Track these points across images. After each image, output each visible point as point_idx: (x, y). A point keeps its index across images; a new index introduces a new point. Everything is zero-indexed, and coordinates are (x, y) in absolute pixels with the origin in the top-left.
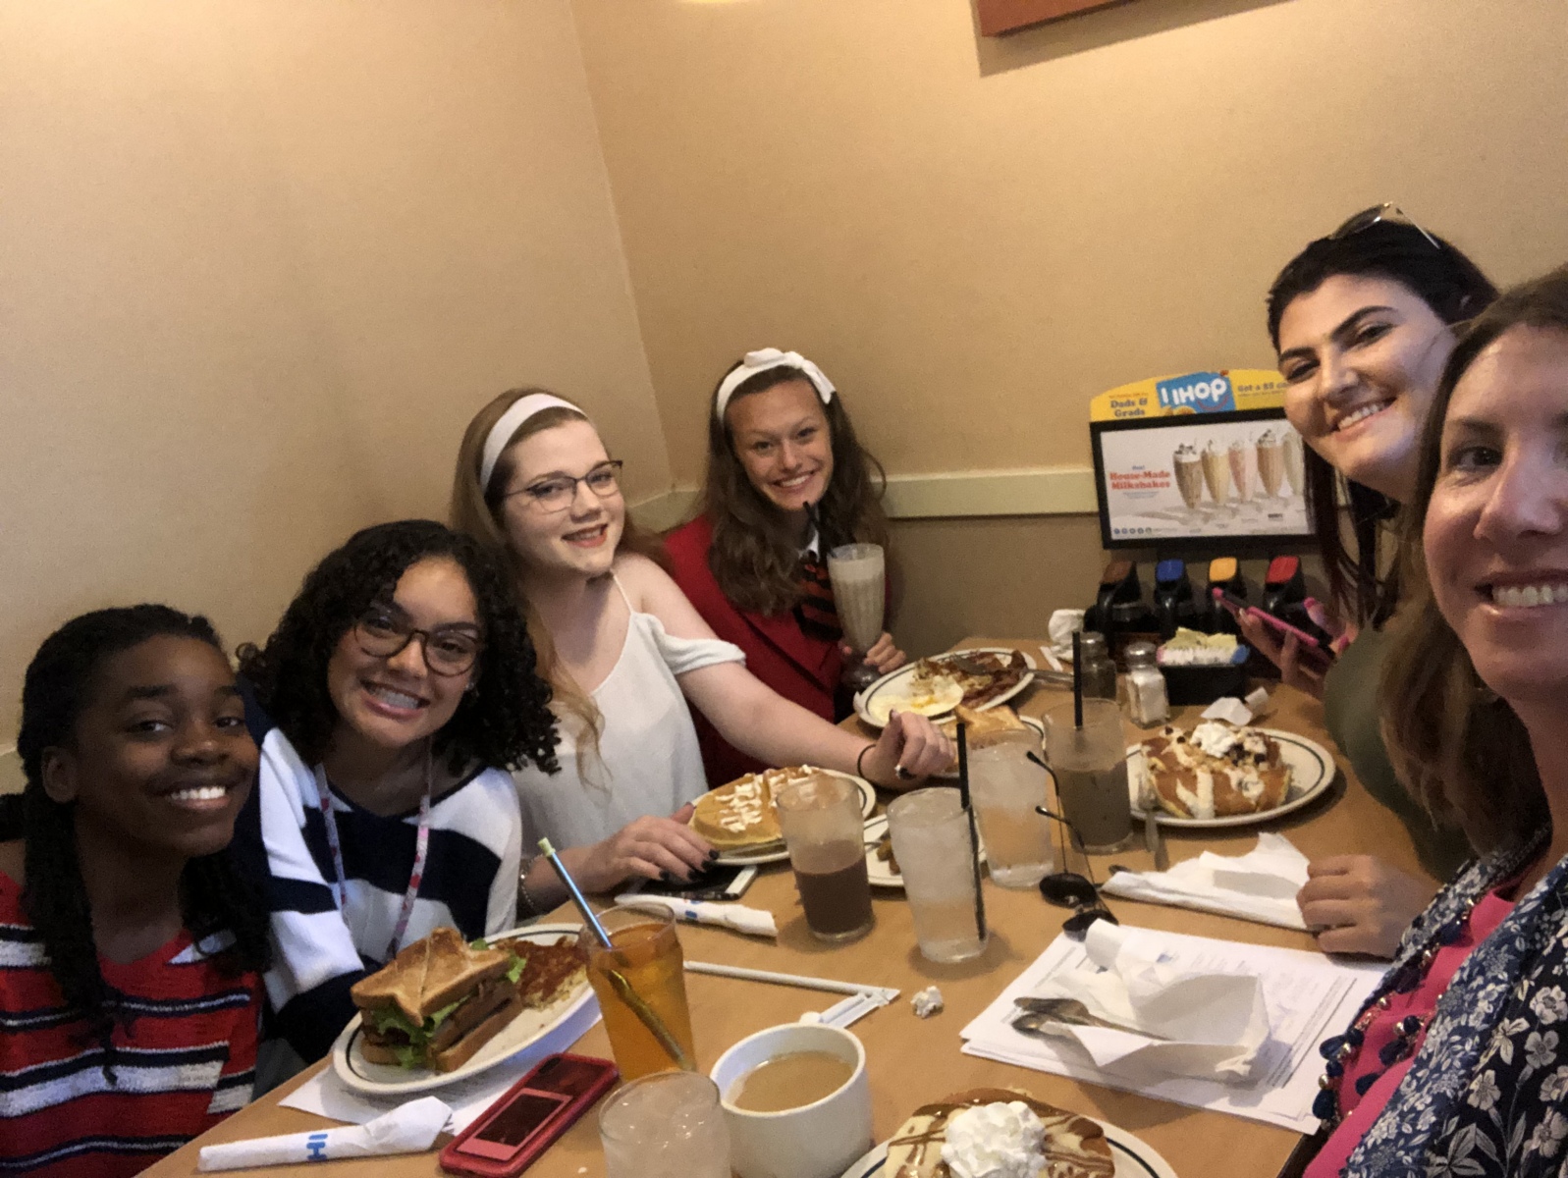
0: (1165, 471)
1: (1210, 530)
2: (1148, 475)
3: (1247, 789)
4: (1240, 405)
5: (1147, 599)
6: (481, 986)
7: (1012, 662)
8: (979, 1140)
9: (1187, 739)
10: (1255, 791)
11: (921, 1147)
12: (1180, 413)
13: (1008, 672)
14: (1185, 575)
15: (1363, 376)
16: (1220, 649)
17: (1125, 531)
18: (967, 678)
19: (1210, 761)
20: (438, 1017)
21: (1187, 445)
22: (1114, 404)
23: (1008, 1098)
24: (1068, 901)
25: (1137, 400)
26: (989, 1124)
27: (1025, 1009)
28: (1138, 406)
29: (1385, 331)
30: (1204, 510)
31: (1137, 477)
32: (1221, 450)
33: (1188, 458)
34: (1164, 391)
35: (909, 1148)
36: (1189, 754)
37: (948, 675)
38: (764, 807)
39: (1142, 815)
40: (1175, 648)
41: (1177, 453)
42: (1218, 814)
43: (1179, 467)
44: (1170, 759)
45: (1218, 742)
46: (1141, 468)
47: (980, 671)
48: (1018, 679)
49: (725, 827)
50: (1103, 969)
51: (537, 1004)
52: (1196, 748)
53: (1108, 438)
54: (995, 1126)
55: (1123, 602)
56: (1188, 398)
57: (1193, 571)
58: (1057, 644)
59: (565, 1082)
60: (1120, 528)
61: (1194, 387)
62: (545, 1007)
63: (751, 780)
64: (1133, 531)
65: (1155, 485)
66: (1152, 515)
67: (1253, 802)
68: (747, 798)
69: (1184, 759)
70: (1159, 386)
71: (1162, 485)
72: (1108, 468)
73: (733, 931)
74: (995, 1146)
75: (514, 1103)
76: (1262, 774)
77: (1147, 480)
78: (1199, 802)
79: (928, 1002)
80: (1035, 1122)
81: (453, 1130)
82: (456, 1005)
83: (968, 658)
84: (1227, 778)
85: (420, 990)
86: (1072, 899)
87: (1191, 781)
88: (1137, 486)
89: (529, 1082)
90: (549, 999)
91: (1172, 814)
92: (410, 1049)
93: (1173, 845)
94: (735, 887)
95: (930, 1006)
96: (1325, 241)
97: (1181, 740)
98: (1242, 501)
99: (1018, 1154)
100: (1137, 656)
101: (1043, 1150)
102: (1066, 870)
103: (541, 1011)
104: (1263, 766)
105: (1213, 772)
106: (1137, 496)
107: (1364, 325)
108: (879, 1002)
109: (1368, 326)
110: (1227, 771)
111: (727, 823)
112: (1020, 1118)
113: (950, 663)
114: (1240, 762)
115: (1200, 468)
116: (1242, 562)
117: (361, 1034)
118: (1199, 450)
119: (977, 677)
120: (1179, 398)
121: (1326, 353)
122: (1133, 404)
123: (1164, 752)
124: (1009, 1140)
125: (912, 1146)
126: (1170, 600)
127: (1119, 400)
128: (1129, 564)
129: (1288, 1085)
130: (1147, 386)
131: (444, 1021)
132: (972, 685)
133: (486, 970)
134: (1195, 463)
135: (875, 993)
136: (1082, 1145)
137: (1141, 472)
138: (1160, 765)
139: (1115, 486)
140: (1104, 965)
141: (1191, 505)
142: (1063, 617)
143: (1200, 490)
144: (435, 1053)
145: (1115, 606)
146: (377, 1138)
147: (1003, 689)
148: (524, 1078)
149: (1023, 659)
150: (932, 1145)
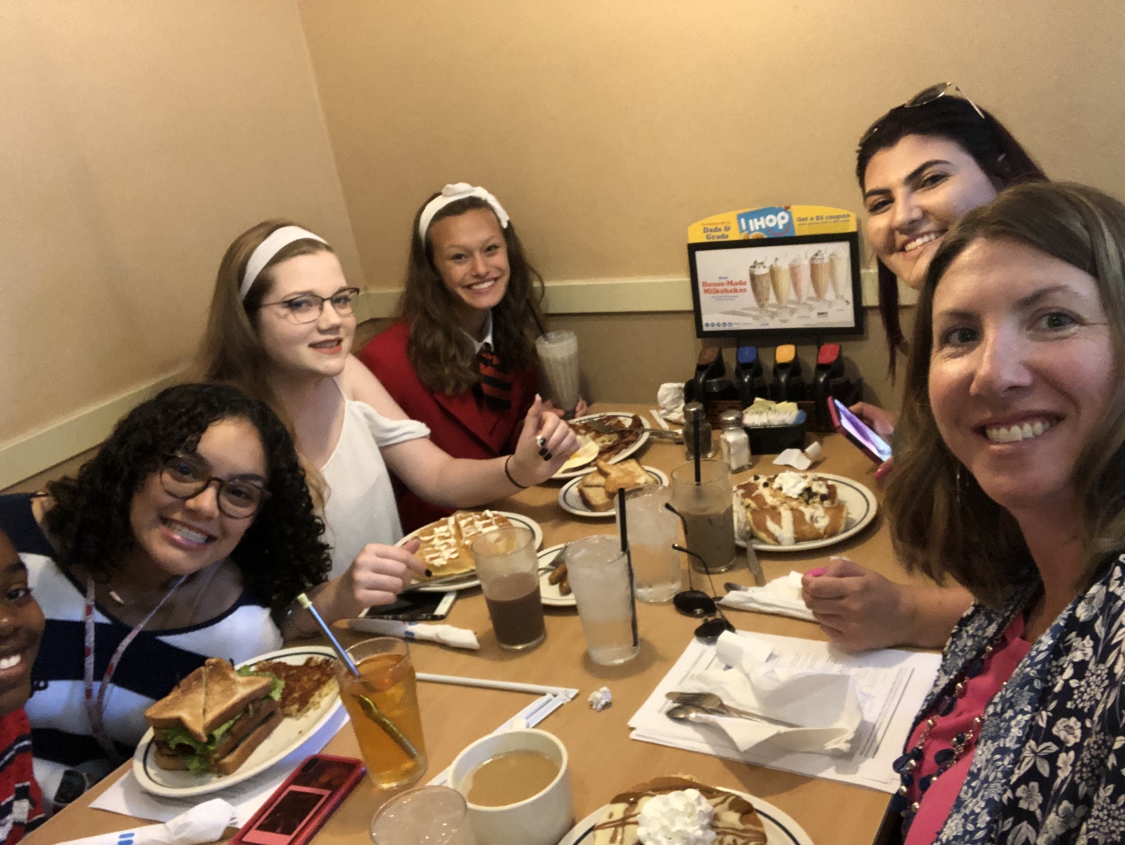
0: (743, 281)
1: (775, 324)
2: (730, 283)
3: (817, 522)
4: (799, 231)
5: (730, 374)
6: (251, 707)
7: (633, 424)
8: (666, 822)
9: (770, 485)
10: (823, 523)
11: (620, 830)
12: (755, 238)
13: (630, 431)
14: (757, 359)
15: (926, 213)
16: (785, 413)
17: (713, 325)
18: (599, 436)
19: (788, 501)
20: (218, 733)
21: (759, 261)
22: (705, 230)
23: (683, 785)
24: (695, 612)
25: (722, 227)
26: (672, 809)
27: (674, 702)
28: (723, 232)
29: (945, 178)
30: (770, 309)
31: (722, 284)
32: (784, 265)
33: (760, 271)
34: (743, 221)
35: (610, 831)
36: (773, 496)
37: (585, 434)
38: (458, 544)
39: (741, 543)
40: (753, 413)
41: (751, 267)
42: (797, 540)
43: (753, 277)
44: (760, 499)
45: (794, 486)
46: (726, 278)
47: (609, 430)
48: (638, 436)
49: (431, 563)
50: (728, 667)
51: (294, 714)
52: (778, 492)
53: (700, 256)
54: (677, 810)
55: (713, 378)
56: (760, 226)
57: (764, 354)
58: (664, 408)
59: (324, 779)
60: (710, 323)
61: (765, 217)
62: (301, 716)
63: (446, 523)
64: (718, 325)
65: (736, 291)
66: (733, 313)
67: (822, 531)
68: (444, 538)
69: (770, 500)
70: (740, 217)
71: (742, 291)
72: (701, 279)
73: (444, 645)
74: (678, 826)
75: (284, 799)
76: (827, 510)
77: (730, 287)
78: (784, 532)
79: (601, 699)
80: (706, 805)
81: (236, 823)
82: (231, 722)
83: (598, 421)
84: (802, 514)
85: (201, 711)
86: (699, 611)
87: (777, 518)
88: (722, 292)
89: (294, 780)
90: (304, 709)
91: (763, 542)
92: (197, 758)
93: (766, 565)
94: (442, 609)
95: (603, 702)
96: (902, 107)
97: (766, 485)
98: (798, 302)
99: (696, 831)
100: (728, 421)
101: (712, 826)
102: (691, 588)
103: (298, 719)
104: (827, 503)
105: (792, 509)
106: (720, 299)
107: (928, 173)
108: (564, 700)
109: (931, 174)
110: (802, 508)
111: (432, 559)
112: (695, 803)
113: (585, 424)
114: (811, 501)
115: (769, 278)
116: (799, 348)
117: (154, 748)
118: (768, 264)
119: (606, 435)
120: (754, 225)
121: (900, 193)
122: (720, 230)
123: (754, 495)
124: (689, 820)
125: (613, 829)
126: (748, 377)
127: (709, 227)
128: (717, 349)
129: (877, 755)
130: (730, 217)
131: (223, 735)
132: (603, 442)
133: (255, 692)
134: (765, 275)
135: (560, 694)
136: (741, 820)
137: (724, 281)
138: (753, 505)
139: (706, 291)
140: (730, 665)
141: (762, 306)
142: (668, 389)
143: (769, 294)
144: (217, 760)
145: (708, 381)
146: (176, 834)
147: (627, 445)
148: (291, 776)
149: (640, 421)
150: (628, 828)
